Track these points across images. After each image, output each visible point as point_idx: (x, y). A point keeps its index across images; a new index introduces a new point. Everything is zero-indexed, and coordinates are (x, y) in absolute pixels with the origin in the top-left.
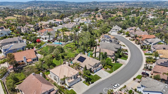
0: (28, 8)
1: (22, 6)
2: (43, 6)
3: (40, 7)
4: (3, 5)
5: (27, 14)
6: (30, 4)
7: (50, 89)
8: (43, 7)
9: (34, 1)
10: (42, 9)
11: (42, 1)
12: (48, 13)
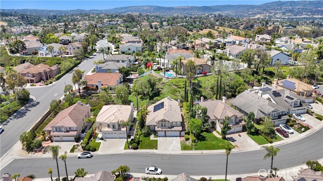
0: (258, 16)
1: (250, 11)
2: (291, 11)
3: (284, 14)
4: (220, 11)
5: (242, 27)
6: (265, 8)
7: (70, 126)
8: (290, 14)
9: (275, 2)
10: (284, 18)
11: (294, 2)
12: (286, 26)
